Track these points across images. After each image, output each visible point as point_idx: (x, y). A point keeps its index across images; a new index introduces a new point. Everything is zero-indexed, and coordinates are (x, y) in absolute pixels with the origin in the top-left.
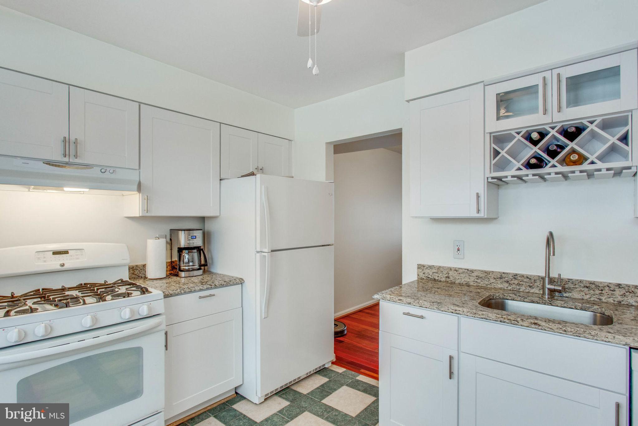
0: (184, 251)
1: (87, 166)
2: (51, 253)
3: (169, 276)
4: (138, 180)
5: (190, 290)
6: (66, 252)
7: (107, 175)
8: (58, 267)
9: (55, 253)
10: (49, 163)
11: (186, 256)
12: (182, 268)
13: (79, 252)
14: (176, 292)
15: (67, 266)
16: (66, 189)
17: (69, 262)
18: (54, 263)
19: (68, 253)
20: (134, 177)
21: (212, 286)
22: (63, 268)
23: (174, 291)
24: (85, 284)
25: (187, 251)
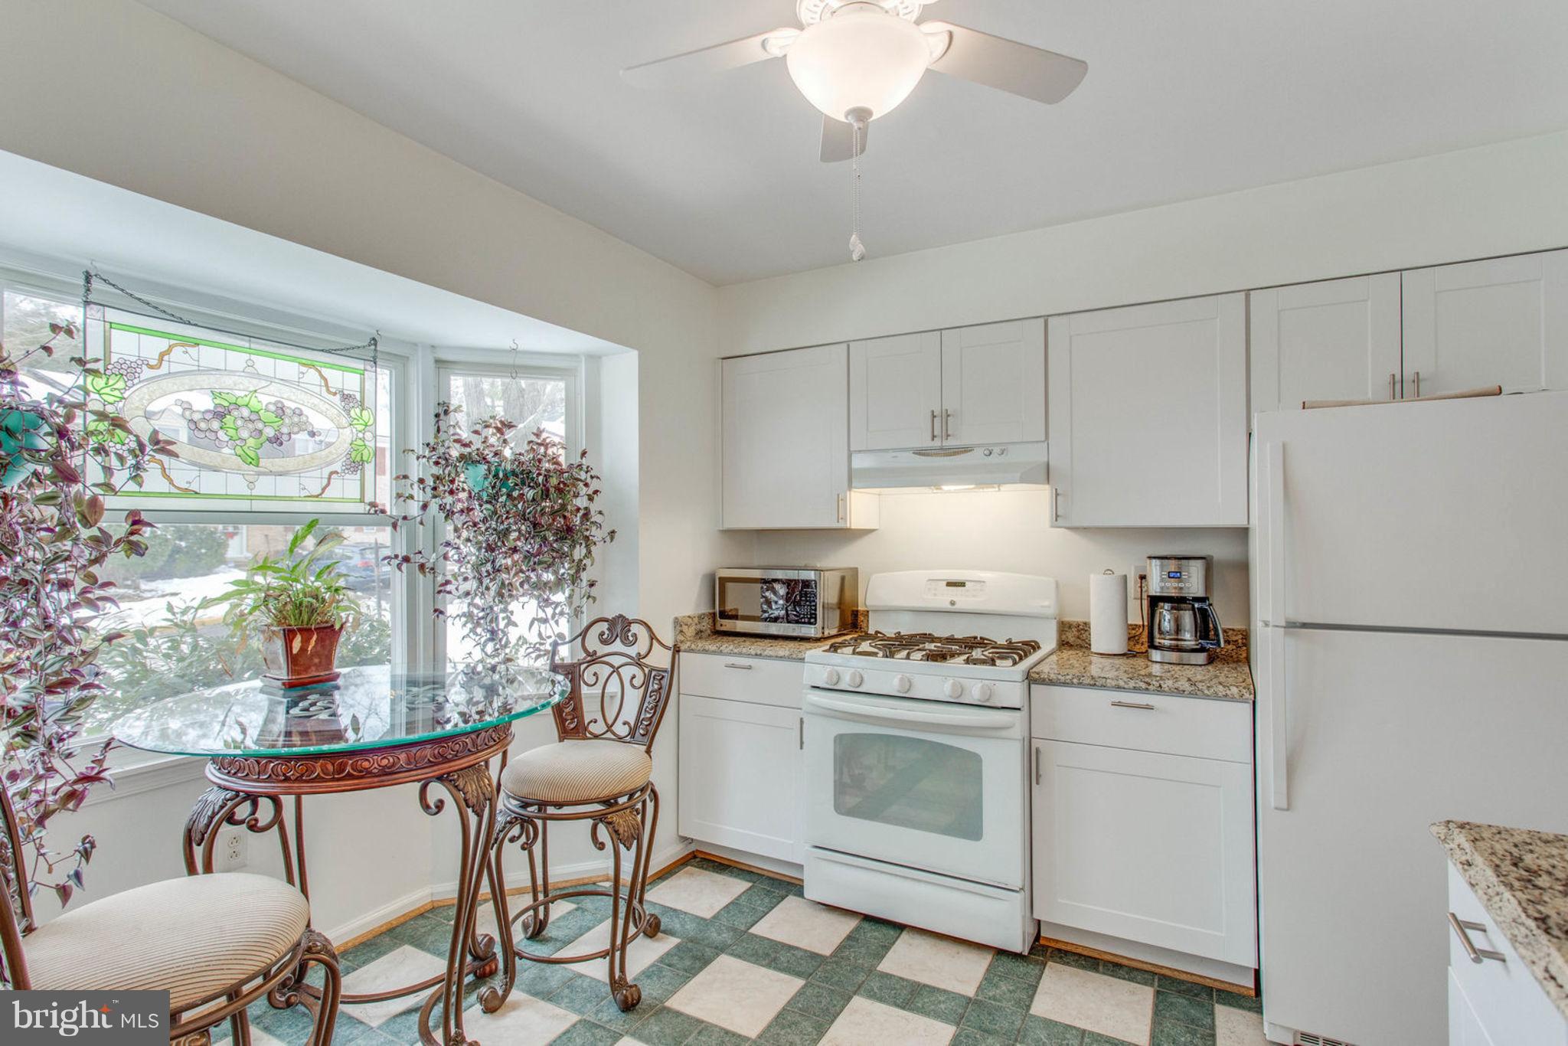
0: (1162, 604)
1: (966, 450)
2: (945, 583)
3: (1129, 654)
4: (1046, 460)
5: (1092, 682)
6: (962, 584)
7: (994, 459)
8: (947, 606)
9: (950, 584)
10: (921, 452)
11: (1166, 617)
12: (1157, 641)
13: (978, 586)
14: (1062, 679)
15: (958, 607)
16: (945, 488)
17: (964, 600)
18: (943, 598)
19: (964, 586)
20: (1038, 456)
21: (1151, 687)
22: (953, 608)
23: (1060, 677)
24: (981, 638)
25: (1167, 606)
